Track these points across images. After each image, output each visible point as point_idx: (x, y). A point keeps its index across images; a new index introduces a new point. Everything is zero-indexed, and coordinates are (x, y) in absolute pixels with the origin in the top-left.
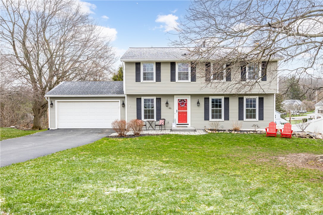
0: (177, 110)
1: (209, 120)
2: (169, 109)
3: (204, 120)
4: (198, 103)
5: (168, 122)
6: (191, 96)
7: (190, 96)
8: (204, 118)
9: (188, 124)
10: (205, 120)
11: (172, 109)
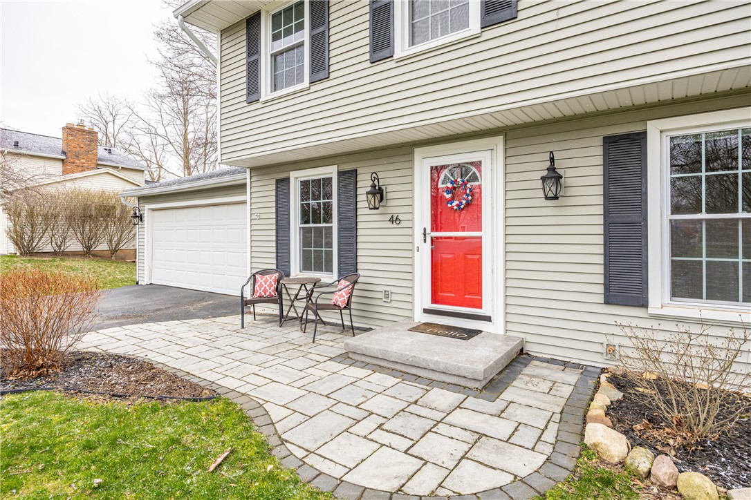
0: (428, 231)
1: (644, 305)
2: (389, 225)
3: (601, 299)
4: (553, 176)
5: (387, 295)
6: (506, 141)
7: (499, 140)
8: (601, 289)
9: (488, 319)
10: (608, 301)
11: (403, 224)
